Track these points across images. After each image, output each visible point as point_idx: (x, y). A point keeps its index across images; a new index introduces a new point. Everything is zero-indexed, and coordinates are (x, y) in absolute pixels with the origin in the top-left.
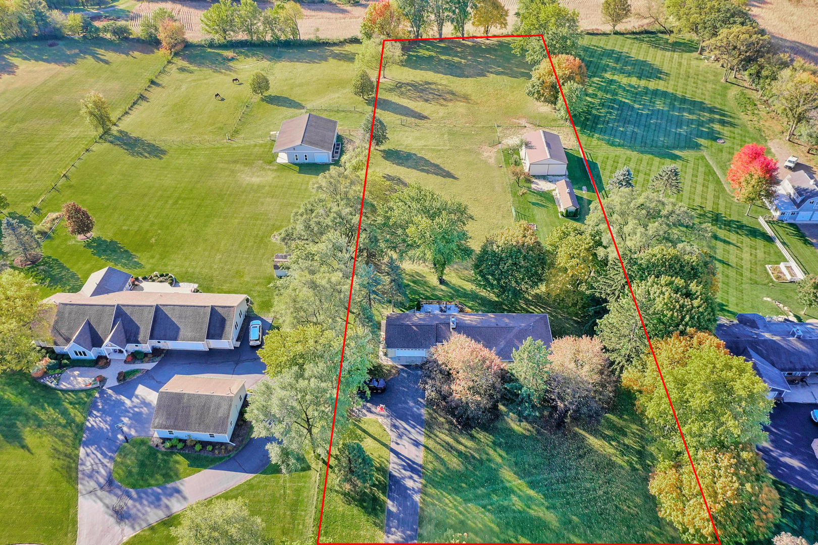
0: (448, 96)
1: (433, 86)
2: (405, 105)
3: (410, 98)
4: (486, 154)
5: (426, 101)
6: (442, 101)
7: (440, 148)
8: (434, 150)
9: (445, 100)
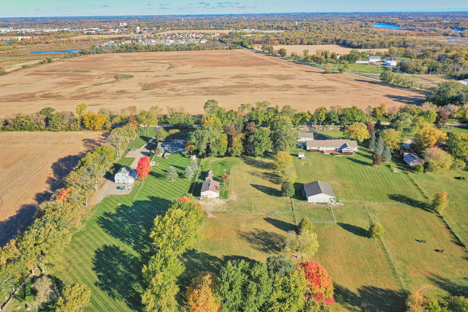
0: (251, 237)
1: (261, 247)
2: (278, 229)
3: (276, 235)
4: (235, 196)
5: (266, 233)
6: (256, 233)
7: (257, 199)
8: (259, 197)
9: (254, 234)
